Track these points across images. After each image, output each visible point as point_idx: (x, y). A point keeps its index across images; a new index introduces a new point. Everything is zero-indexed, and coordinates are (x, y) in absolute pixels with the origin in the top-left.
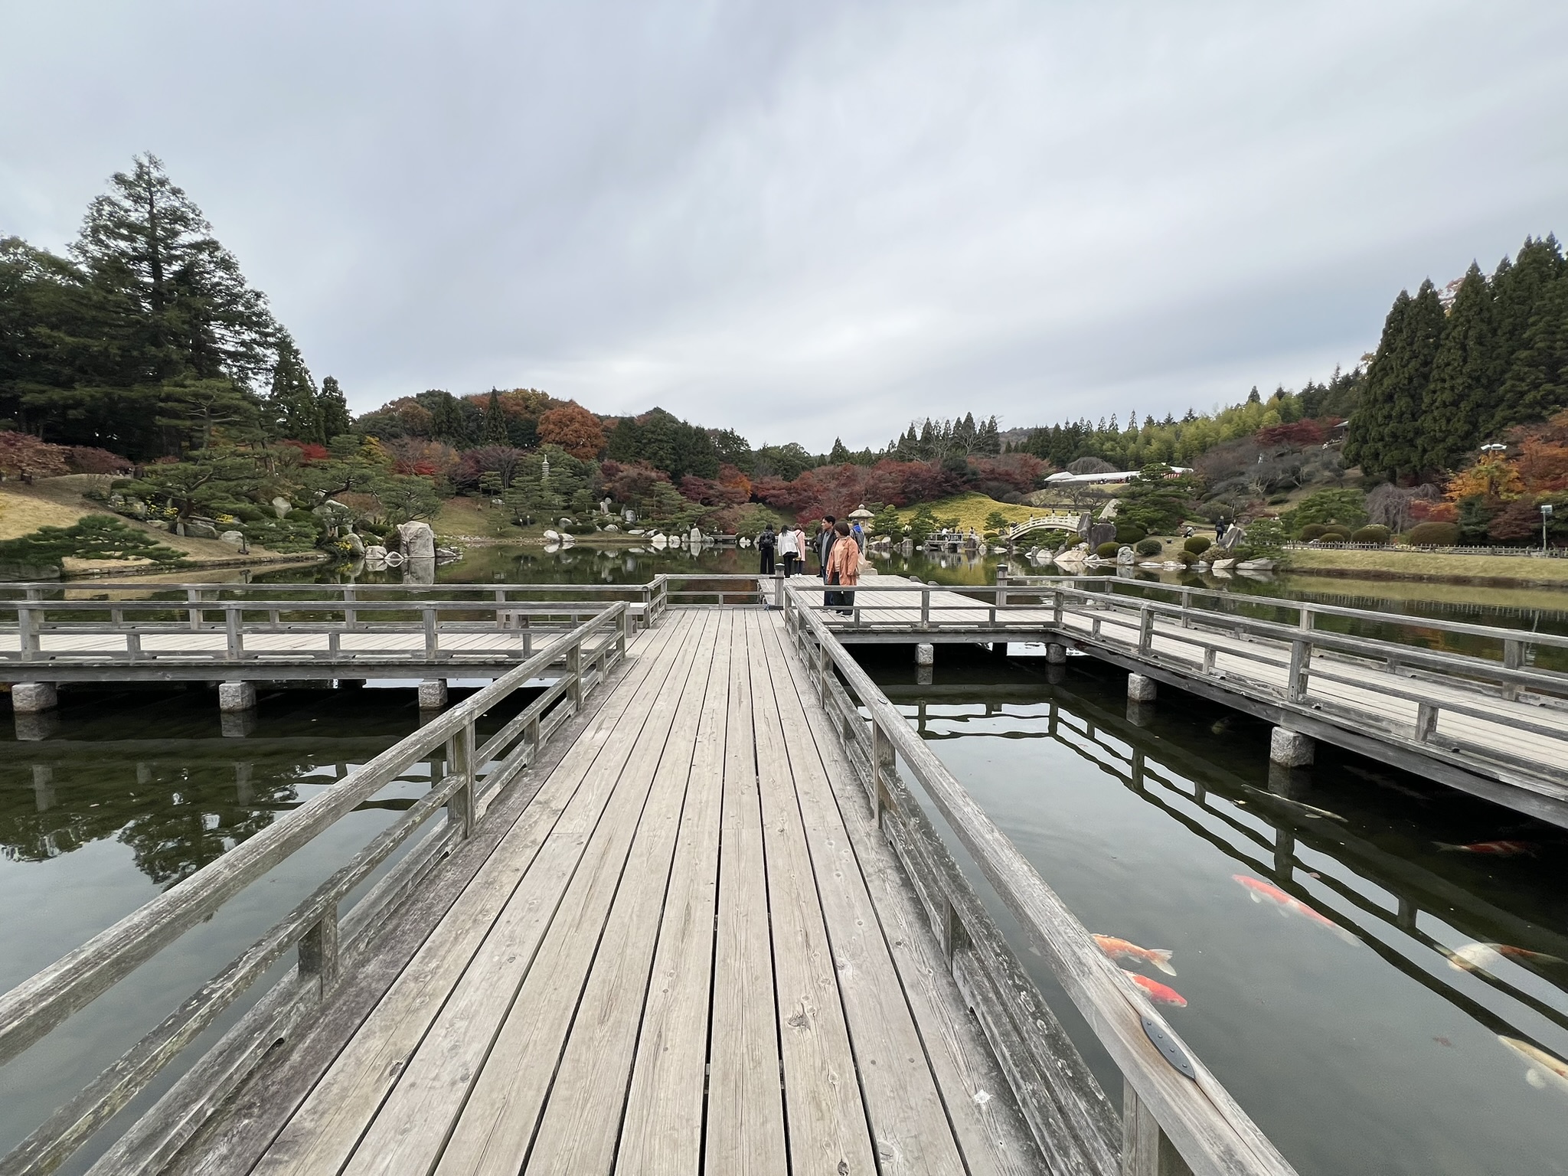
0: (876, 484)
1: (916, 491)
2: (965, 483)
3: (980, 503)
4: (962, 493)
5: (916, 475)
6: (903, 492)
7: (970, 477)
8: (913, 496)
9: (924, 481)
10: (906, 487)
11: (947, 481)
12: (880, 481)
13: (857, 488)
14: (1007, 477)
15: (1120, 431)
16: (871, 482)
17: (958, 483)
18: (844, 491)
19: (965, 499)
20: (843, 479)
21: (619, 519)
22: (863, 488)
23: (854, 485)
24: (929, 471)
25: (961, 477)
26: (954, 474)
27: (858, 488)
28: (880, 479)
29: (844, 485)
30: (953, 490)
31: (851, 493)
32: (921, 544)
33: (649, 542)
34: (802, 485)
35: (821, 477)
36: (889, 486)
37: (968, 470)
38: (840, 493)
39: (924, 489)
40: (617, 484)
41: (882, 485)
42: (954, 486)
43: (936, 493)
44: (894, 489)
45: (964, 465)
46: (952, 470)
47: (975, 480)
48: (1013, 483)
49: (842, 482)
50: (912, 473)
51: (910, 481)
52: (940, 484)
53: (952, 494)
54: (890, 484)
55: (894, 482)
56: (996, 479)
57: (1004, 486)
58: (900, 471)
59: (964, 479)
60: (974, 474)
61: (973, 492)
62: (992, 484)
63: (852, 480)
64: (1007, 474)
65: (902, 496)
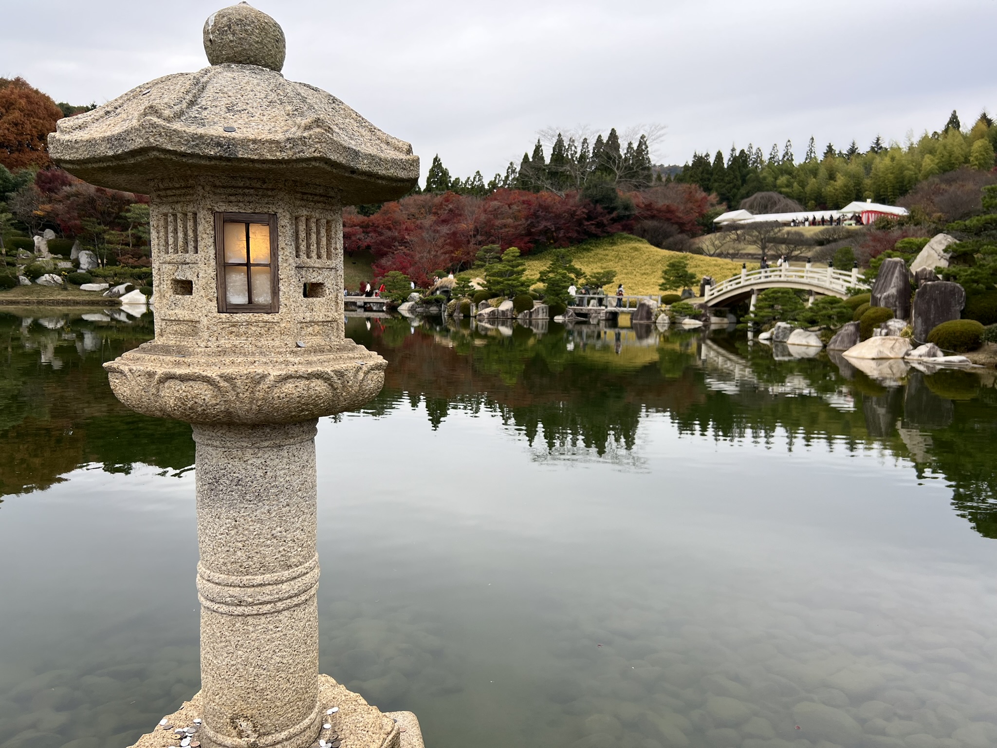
0: (489, 220)
1: (546, 231)
2: (614, 220)
3: (636, 249)
4: (610, 235)
5: (546, 208)
6: (529, 233)
7: (621, 212)
8: (542, 239)
9: (558, 216)
10: (532, 225)
11: (589, 217)
12: (496, 217)
13: (463, 226)
14: (668, 214)
15: (796, 163)
16: (483, 217)
17: (605, 221)
18: (445, 229)
19: (613, 243)
20: (444, 214)
21: (67, 265)
22: (472, 227)
23: (459, 222)
24: (563, 203)
25: (610, 213)
26: (599, 208)
27: (465, 225)
28: (496, 213)
29: (445, 222)
30: (598, 231)
31: (454, 234)
32: (562, 311)
33: (114, 304)
34: (384, 221)
35: (413, 210)
36: (508, 223)
37: (618, 203)
38: (438, 232)
39: (558, 229)
40: (60, 207)
41: (498, 222)
42: (600, 225)
43: (575, 235)
44: (516, 227)
45: (612, 195)
46: (597, 201)
47: (628, 217)
48: (677, 223)
49: (443, 217)
50: (540, 206)
51: (537, 217)
52: (580, 223)
53: (596, 237)
54: (510, 221)
55: (516, 218)
56: (653, 217)
57: (666, 226)
58: (524, 202)
59: (614, 215)
60: (627, 208)
61: (625, 234)
62: (650, 224)
63: (455, 215)
64: (669, 210)
65: (527, 239)
